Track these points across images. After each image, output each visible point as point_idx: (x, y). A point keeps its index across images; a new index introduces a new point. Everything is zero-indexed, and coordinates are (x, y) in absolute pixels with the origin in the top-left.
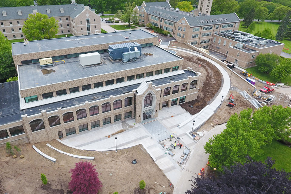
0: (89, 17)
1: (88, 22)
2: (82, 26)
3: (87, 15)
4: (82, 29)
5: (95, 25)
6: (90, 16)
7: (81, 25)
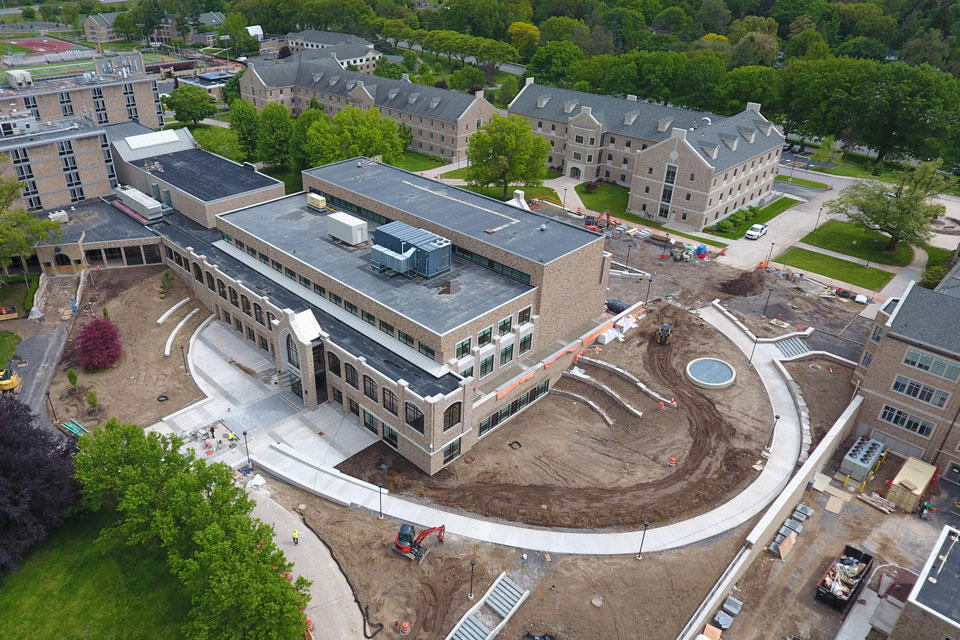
0: (676, 162)
1: (671, 175)
2: (649, 180)
3: (674, 155)
4: (647, 190)
5: (690, 190)
6: (680, 159)
7: (649, 177)
